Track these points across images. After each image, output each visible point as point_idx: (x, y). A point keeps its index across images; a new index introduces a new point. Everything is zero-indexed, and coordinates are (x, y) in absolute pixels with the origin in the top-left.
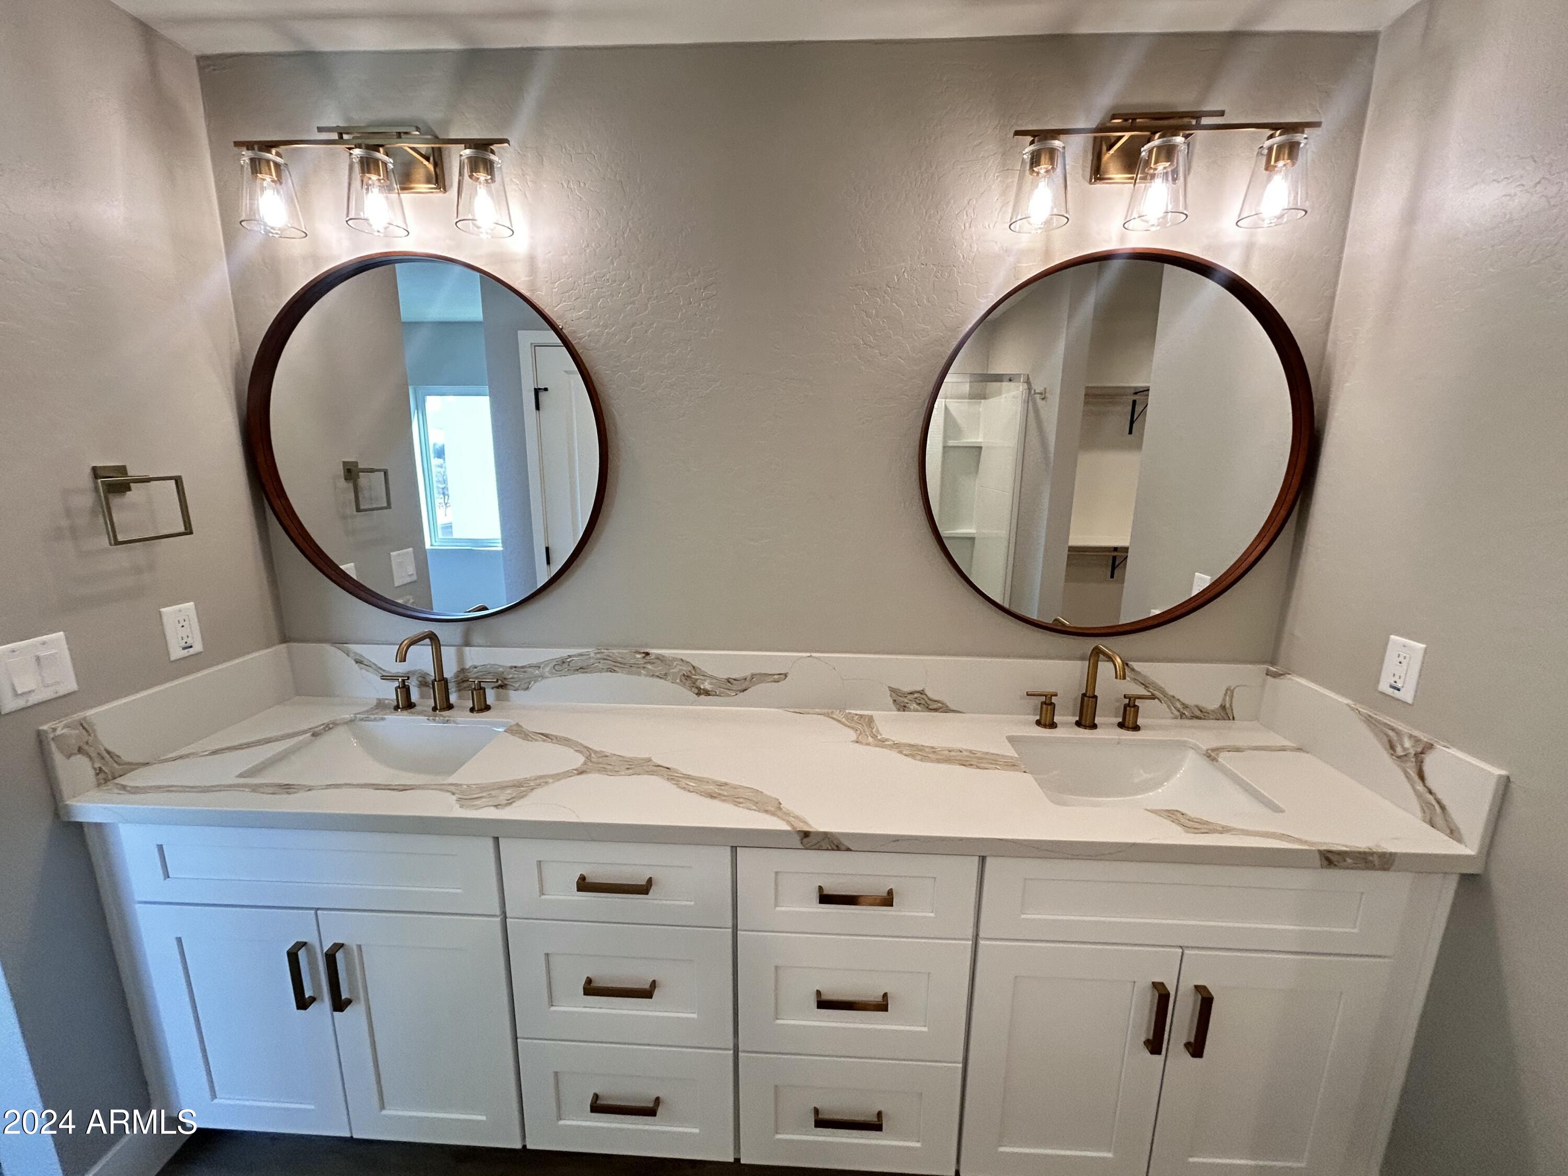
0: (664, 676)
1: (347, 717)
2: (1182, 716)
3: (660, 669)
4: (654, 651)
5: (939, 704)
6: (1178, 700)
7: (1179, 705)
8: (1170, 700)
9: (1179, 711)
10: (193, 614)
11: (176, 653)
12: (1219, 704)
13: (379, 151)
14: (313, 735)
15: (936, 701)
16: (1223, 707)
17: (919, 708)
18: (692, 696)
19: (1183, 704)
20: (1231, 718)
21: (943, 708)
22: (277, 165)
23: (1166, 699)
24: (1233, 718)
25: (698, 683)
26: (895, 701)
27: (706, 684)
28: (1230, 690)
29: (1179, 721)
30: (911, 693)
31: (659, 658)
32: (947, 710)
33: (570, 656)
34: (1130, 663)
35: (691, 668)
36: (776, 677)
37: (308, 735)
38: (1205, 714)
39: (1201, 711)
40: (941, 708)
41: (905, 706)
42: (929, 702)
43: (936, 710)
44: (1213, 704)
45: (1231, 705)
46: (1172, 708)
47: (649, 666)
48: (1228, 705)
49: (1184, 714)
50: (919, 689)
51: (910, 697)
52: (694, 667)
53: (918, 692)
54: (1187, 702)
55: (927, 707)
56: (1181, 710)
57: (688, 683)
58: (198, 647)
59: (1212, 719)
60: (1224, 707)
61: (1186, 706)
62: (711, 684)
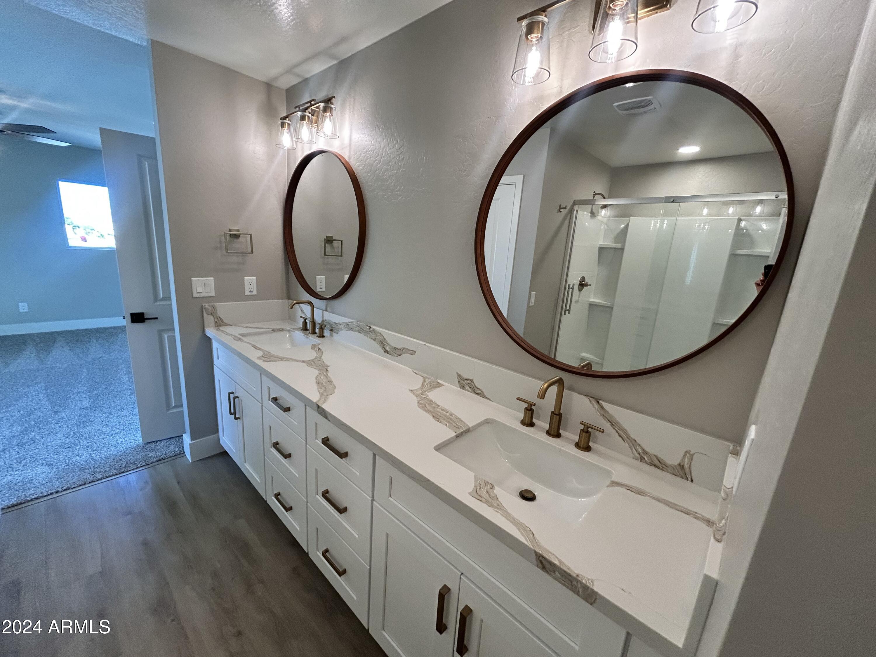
0: (374, 340)
1: (288, 328)
2: (642, 459)
3: (373, 336)
4: (373, 327)
5: (480, 391)
6: (639, 445)
7: (640, 450)
8: (631, 442)
9: (639, 454)
10: (255, 281)
11: (247, 293)
12: (678, 462)
13: (306, 112)
14: (272, 330)
15: (478, 389)
16: (681, 466)
17: (470, 390)
18: (382, 351)
19: (644, 450)
20: (689, 479)
21: (481, 394)
22: (289, 124)
23: (628, 440)
24: (692, 481)
25: (385, 346)
26: (459, 382)
27: (388, 347)
28: (689, 453)
29: (638, 463)
30: (467, 380)
31: (374, 330)
32: (484, 397)
33: (349, 322)
34: (600, 402)
35: (383, 338)
36: (412, 352)
37: (271, 330)
38: (664, 466)
39: (660, 462)
40: (480, 394)
41: (464, 387)
42: (475, 389)
43: (478, 394)
44: (673, 460)
45: (690, 467)
46: (634, 450)
47: (371, 333)
48: (686, 466)
49: (644, 458)
50: (471, 379)
51: (466, 382)
52: (384, 338)
53: (470, 380)
54: (647, 449)
55: (474, 391)
56: (641, 454)
57: (382, 345)
58: (255, 293)
59: (670, 473)
60: (683, 466)
61: (645, 452)
62: (389, 348)
